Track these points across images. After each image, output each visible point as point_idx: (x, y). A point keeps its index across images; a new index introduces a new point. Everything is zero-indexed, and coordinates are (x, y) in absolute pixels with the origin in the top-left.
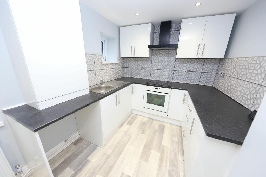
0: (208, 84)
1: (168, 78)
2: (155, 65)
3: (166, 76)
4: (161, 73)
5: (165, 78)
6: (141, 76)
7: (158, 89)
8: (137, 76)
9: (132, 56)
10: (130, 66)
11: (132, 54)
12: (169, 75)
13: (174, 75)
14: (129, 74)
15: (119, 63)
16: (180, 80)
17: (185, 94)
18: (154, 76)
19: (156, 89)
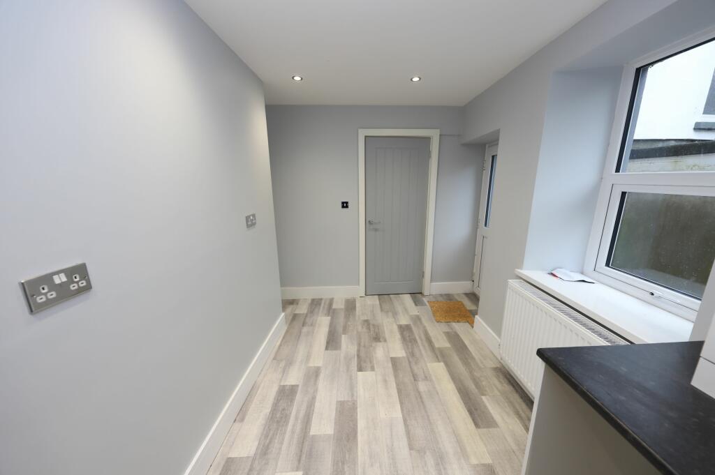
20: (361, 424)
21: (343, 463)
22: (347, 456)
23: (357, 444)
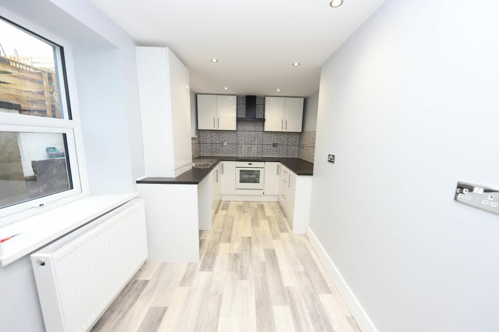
0: (294, 157)
1: (258, 153)
2: (241, 139)
3: (255, 151)
4: (249, 148)
5: (253, 154)
6: (225, 153)
7: (251, 164)
8: (219, 153)
9: (215, 129)
10: (209, 141)
11: (214, 126)
12: (258, 149)
13: (263, 149)
14: (207, 152)
15: (196, 137)
16: (270, 154)
17: (278, 165)
18: (241, 152)
19: (249, 164)
20: (253, 313)
21: (263, 289)
22: (261, 293)
23: (255, 298)
